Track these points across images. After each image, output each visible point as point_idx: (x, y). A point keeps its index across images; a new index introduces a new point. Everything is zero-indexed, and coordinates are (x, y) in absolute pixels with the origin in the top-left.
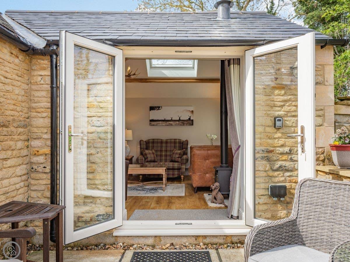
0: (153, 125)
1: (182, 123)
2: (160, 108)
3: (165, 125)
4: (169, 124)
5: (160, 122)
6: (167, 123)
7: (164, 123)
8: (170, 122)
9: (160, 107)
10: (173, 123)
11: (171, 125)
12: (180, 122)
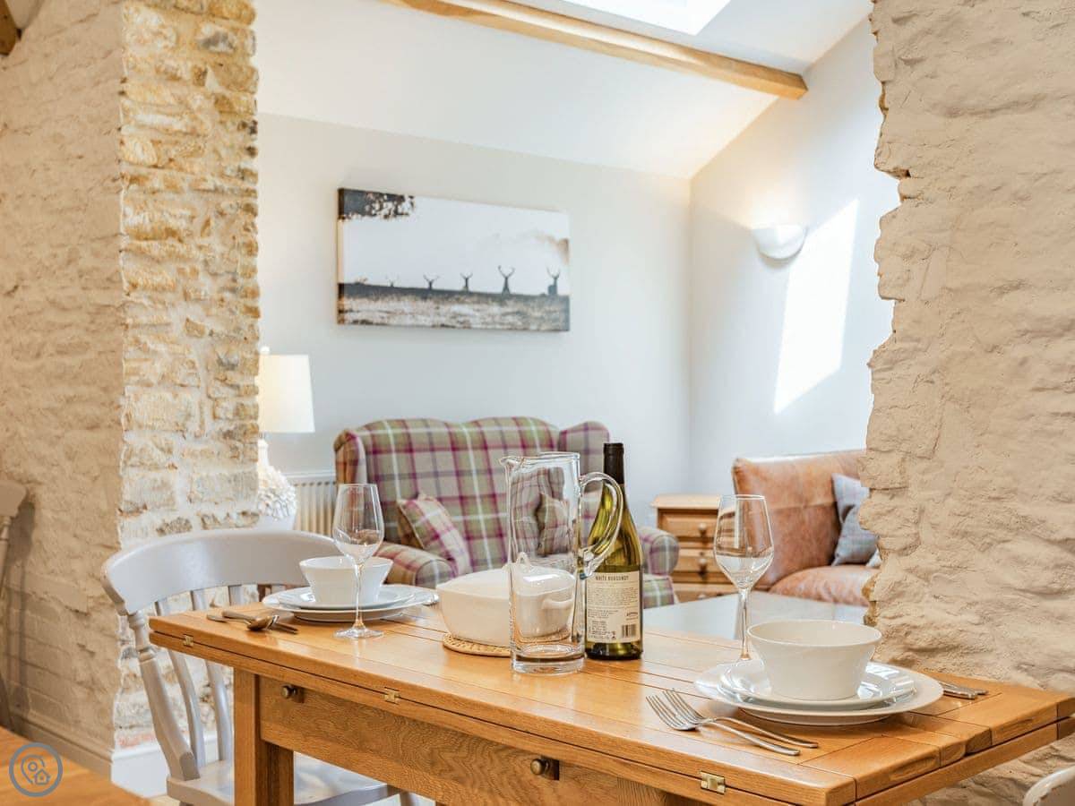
0: (365, 322)
1: (518, 313)
2: (405, 206)
3: (434, 326)
4: (455, 316)
5: (406, 305)
6: (445, 308)
7: (426, 312)
8: (456, 308)
9: (401, 199)
10: (471, 312)
11: (461, 323)
12: (509, 310)
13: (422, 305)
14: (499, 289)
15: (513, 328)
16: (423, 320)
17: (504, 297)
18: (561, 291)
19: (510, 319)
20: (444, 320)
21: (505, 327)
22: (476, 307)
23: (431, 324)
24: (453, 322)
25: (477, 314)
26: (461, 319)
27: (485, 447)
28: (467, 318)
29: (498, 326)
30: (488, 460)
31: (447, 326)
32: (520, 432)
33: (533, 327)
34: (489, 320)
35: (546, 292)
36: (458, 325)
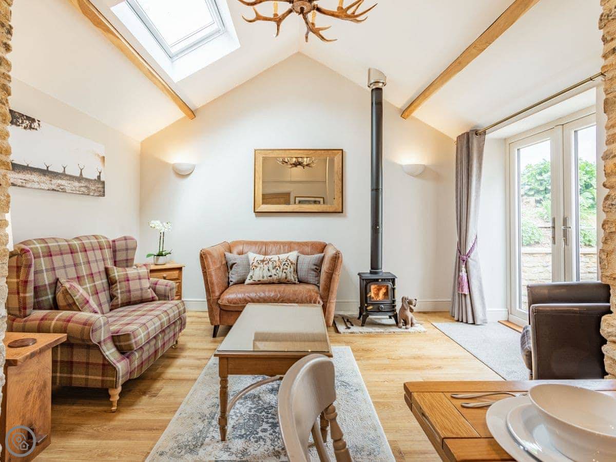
1: (86, 187)
2: (35, 125)
3: (49, 190)
4: (59, 185)
5: (35, 177)
6: (54, 181)
7: (45, 182)
8: (60, 181)
9: (34, 120)
10: (66, 184)
11: (62, 189)
12: (83, 185)
13: (43, 178)
14: (78, 175)
15: (83, 194)
16: (44, 186)
17: (80, 179)
18: (102, 179)
19: (83, 189)
20: (54, 187)
21: (81, 193)
22: (69, 182)
23: (48, 188)
24: (58, 189)
25: (69, 185)
26: (62, 187)
27: (86, 251)
28: (64, 187)
29: (78, 192)
30: (87, 257)
31: (55, 190)
32: (98, 242)
33: (92, 194)
34: (74, 189)
35: (96, 178)
36: (60, 190)
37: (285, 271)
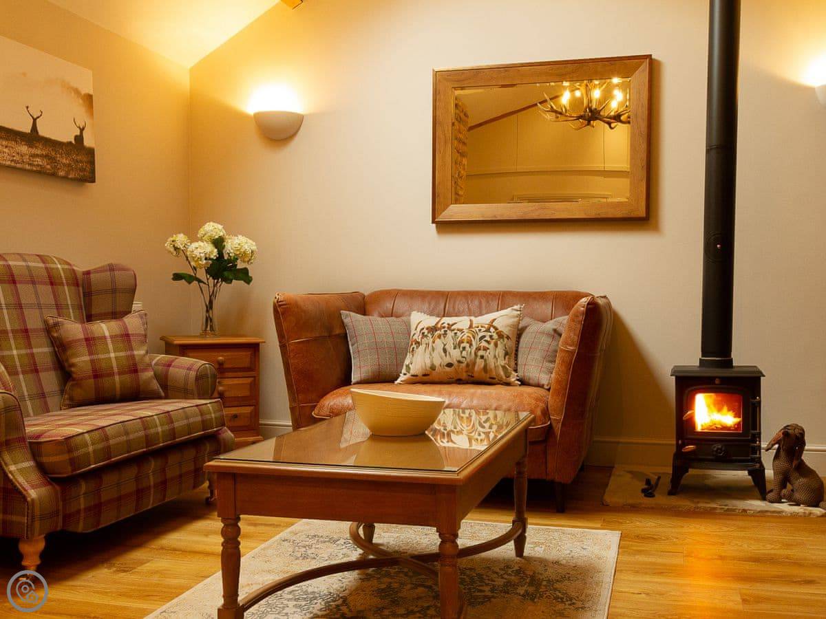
1: (48, 156)
12: (37, 152)
14: (27, 129)
15: (42, 172)
17: (32, 138)
18: (87, 144)
19: (39, 161)
21: (35, 169)
27: (13, 282)
30: (17, 295)
32: (47, 268)
33: (62, 174)
34: (18, 158)
35: (73, 141)
37: (481, 353)
